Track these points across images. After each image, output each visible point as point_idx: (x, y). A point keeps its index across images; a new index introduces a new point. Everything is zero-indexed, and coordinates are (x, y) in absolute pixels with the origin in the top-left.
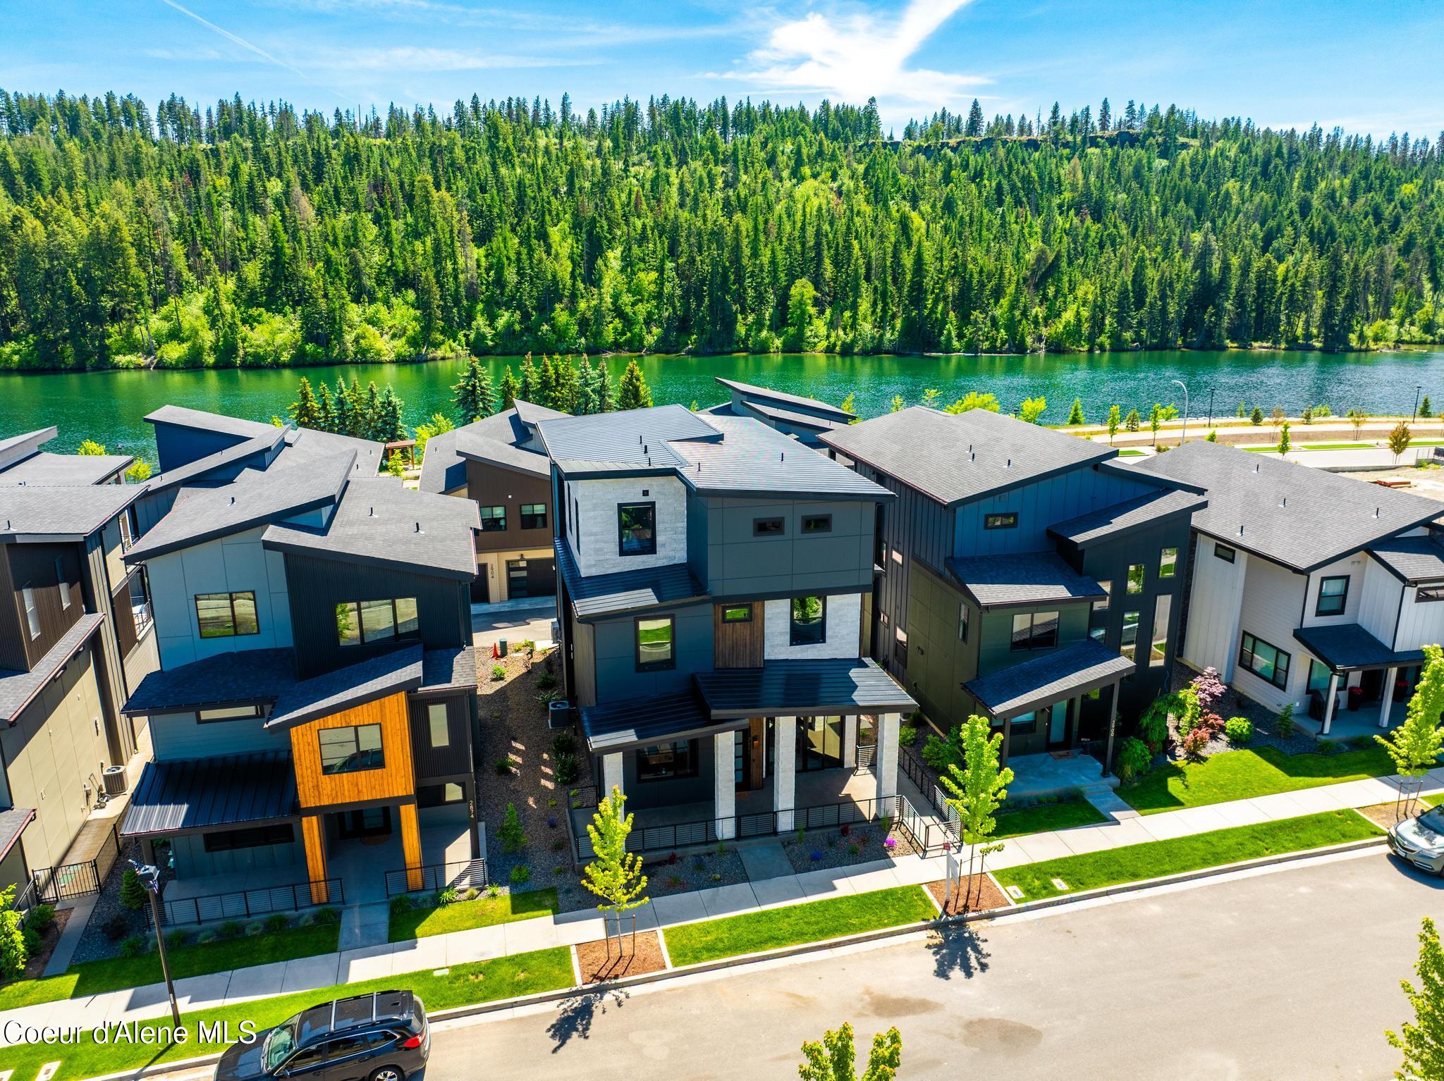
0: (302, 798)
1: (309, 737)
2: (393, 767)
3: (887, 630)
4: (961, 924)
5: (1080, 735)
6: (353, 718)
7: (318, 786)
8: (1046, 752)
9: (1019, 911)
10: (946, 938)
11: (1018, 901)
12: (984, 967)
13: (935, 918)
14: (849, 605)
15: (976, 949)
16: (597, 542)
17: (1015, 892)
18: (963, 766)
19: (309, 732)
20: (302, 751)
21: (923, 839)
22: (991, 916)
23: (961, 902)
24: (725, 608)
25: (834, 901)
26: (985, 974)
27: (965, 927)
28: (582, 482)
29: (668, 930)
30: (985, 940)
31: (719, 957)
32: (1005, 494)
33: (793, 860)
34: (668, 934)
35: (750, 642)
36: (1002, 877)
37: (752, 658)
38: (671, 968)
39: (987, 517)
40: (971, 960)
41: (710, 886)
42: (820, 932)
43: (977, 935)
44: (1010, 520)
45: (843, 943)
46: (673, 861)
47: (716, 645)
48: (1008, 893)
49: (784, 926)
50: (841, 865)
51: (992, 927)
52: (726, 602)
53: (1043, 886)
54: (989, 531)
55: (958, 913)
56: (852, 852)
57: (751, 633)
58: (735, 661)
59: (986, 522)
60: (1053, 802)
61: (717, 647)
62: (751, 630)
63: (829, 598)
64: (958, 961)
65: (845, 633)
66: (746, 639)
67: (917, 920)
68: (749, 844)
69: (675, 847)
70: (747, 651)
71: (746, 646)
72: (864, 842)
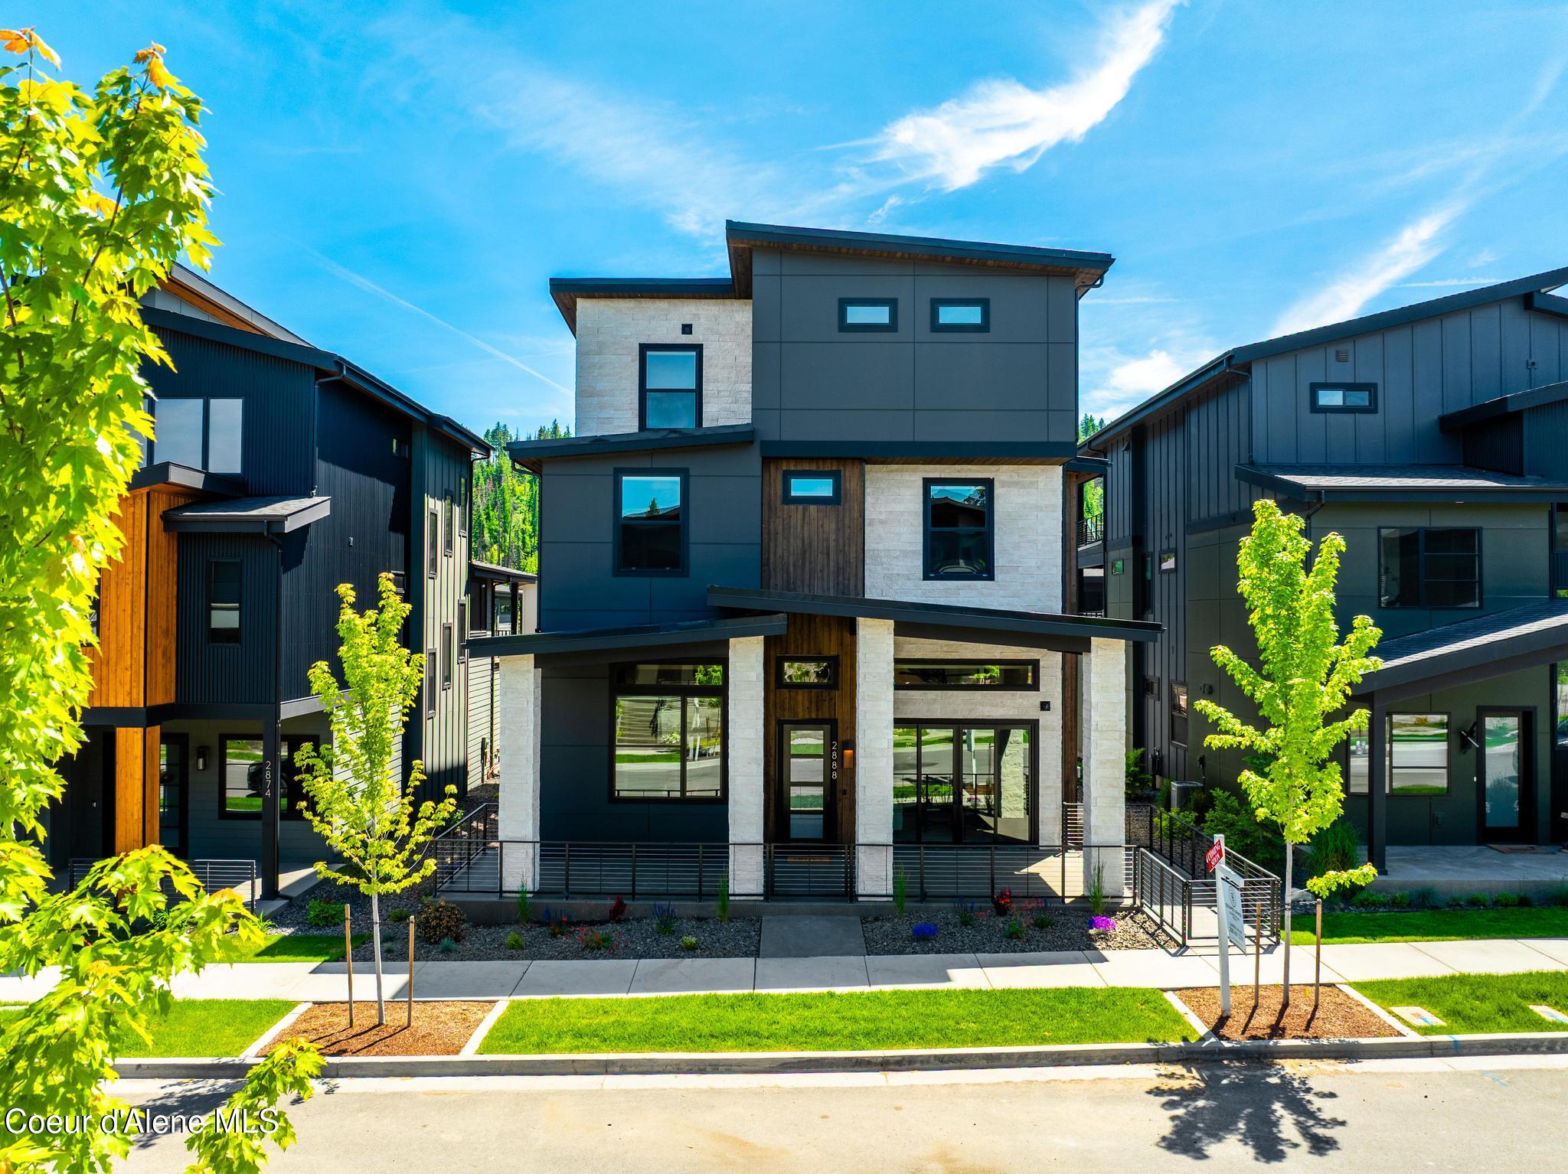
2: (113, 647)
3: (1158, 704)
4: (1259, 1057)
5: (1557, 809)
8: (1479, 844)
9: (1432, 1051)
10: (1212, 1083)
11: (1424, 1030)
12: (1319, 1143)
13: (1185, 1039)
15: (1299, 1107)
16: (602, 407)
17: (1418, 1016)
21: (1178, 926)
22: (1348, 1054)
23: (1263, 1020)
24: (788, 476)
25: (932, 994)
26: (1325, 1158)
27: (1271, 1065)
28: (583, 305)
29: (520, 1004)
30: (1332, 1095)
31: (594, 1049)
32: (1347, 347)
33: (873, 939)
34: (514, 1007)
35: (837, 546)
36: (1381, 990)
37: (841, 578)
38: (469, 1053)
39: (1315, 388)
40: (1281, 1128)
41: (669, 956)
42: (867, 1034)
43: (1304, 1083)
44: (1361, 399)
45: (922, 1062)
46: (617, 915)
47: (772, 545)
48: (1396, 1016)
49: (786, 1020)
50: (977, 951)
51: (1352, 1073)
52: (788, 459)
53: (1505, 1012)
54: (1322, 416)
55: (1254, 1038)
56: (1012, 936)
57: (838, 529)
58: (807, 582)
59: (1314, 398)
60: (1506, 905)
61: (772, 550)
62: (837, 522)
63: (998, 491)
64: (1241, 1125)
65: (1033, 563)
66: (828, 539)
67: (1134, 1040)
68: (790, 912)
69: (633, 895)
70: (832, 564)
71: (828, 554)
72: (1041, 925)
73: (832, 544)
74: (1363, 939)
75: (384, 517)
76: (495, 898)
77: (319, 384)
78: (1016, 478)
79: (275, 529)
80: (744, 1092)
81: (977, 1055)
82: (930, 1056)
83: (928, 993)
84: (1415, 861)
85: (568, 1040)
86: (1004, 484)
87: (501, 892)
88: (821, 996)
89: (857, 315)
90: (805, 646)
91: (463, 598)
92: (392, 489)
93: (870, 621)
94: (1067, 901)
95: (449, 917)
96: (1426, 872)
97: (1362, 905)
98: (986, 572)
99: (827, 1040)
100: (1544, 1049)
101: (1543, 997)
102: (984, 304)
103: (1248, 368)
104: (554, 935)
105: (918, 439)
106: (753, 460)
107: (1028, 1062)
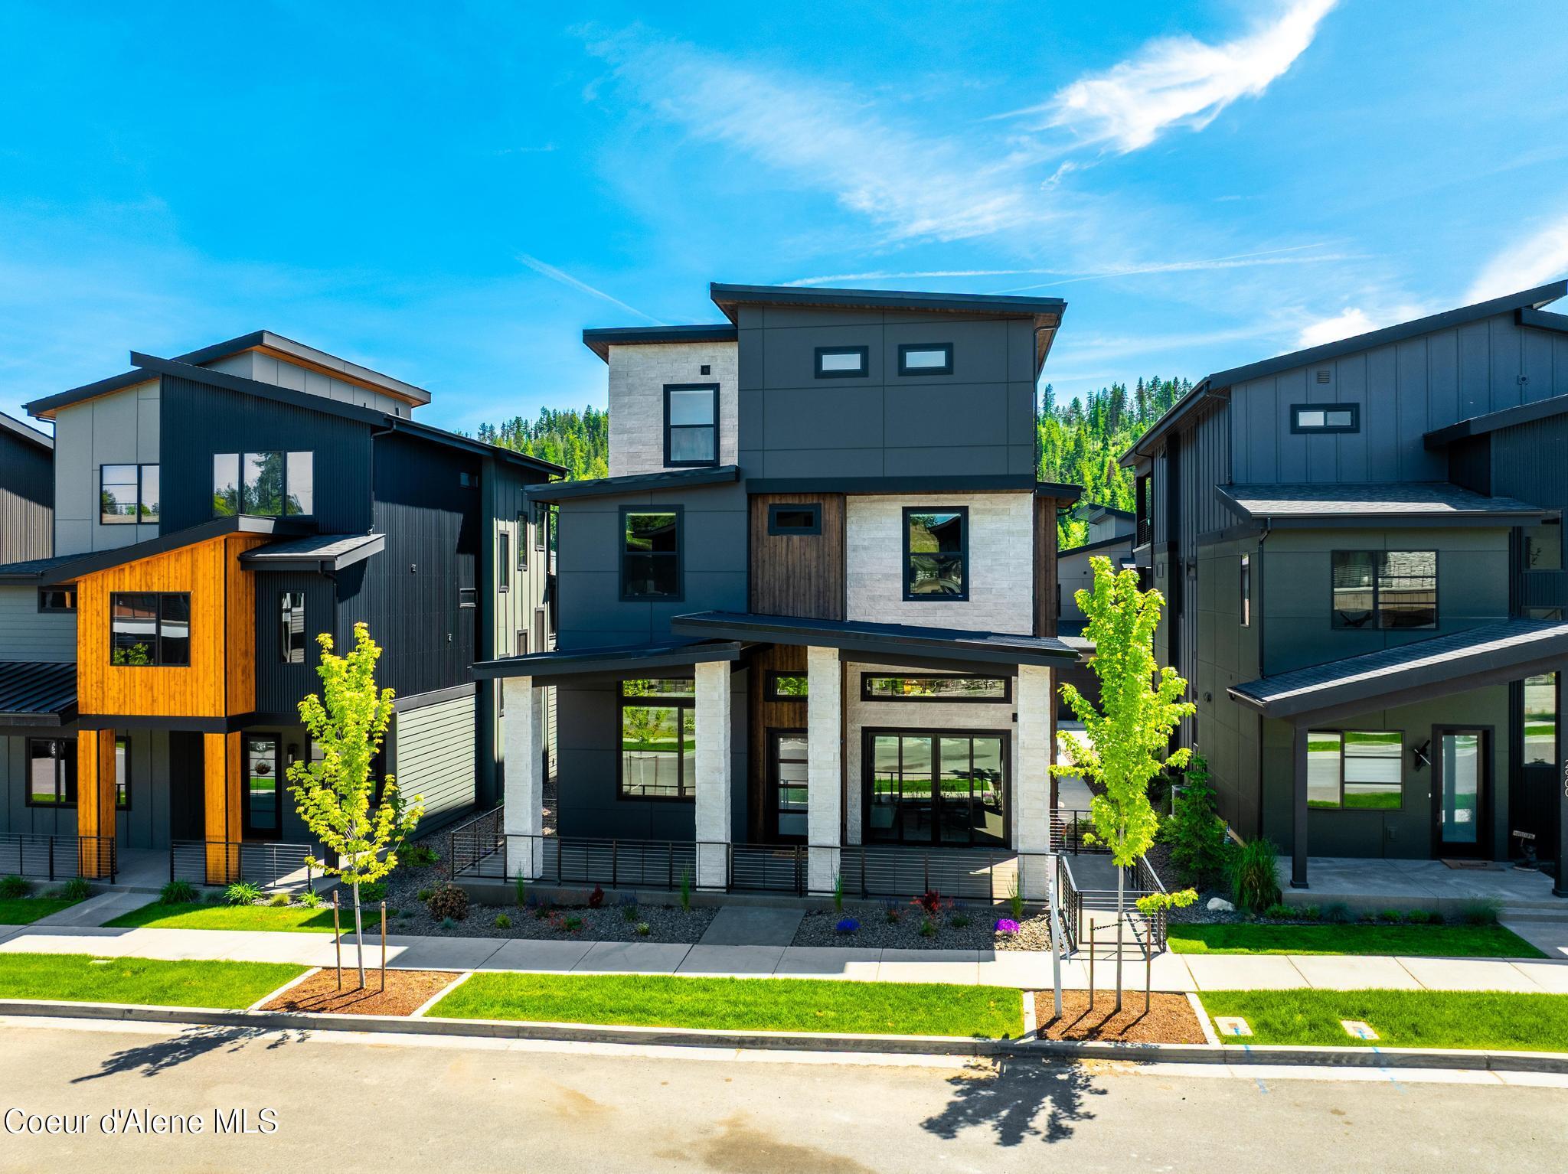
0: (81, 698)
1: (100, 601)
2: (201, 667)
4: (1064, 1056)
5: (1513, 825)
6: (155, 580)
7: (103, 683)
8: (1433, 858)
9: (1225, 1058)
11: (1227, 1040)
12: (1057, 1132)
13: (1007, 1036)
14: (1010, 533)
15: (1067, 1102)
16: (631, 443)
17: (1234, 1026)
19: (100, 595)
20: (88, 624)
22: (1145, 1057)
23: (1089, 1022)
26: (1053, 1145)
27: (1070, 1064)
28: (613, 351)
29: (481, 975)
30: (1104, 1092)
31: (515, 1017)
32: (1330, 368)
33: (804, 933)
34: (475, 979)
35: (818, 572)
36: (1219, 1002)
37: (821, 602)
38: (417, 1016)
39: (1295, 409)
40: (1036, 1118)
41: (623, 940)
42: (738, 1016)
43: (1088, 1080)
44: (1344, 419)
45: (772, 1043)
46: (596, 902)
47: (760, 572)
48: (1215, 1026)
49: (682, 999)
50: (887, 946)
51: (1136, 1073)
52: (774, 494)
53: (1313, 1026)
54: (1301, 438)
55: (1069, 1038)
56: (924, 934)
57: (818, 557)
58: (791, 604)
59: (1294, 419)
60: (1416, 922)
61: (760, 576)
62: (818, 551)
63: (973, 518)
64: (1004, 1113)
65: (1005, 585)
66: (809, 567)
67: (962, 1034)
68: (746, 903)
69: (614, 884)
70: (813, 588)
71: (810, 579)
72: (957, 924)
73: (813, 570)
74: (1247, 950)
75: (452, 540)
76: (500, 883)
77: (375, 437)
78: (989, 506)
79: (327, 568)
80: (613, 1060)
81: (819, 1040)
82: (779, 1038)
83: (811, 983)
84: (1350, 875)
85: (498, 1009)
86: (977, 512)
87: (505, 878)
88: (723, 981)
89: (831, 362)
90: (790, 662)
91: (541, 606)
92: (459, 517)
93: (817, 648)
94: (996, 902)
95: (454, 898)
96: (1351, 886)
97: (1273, 916)
98: (963, 594)
99: (702, 1020)
100: (1331, 1062)
101: (1363, 1014)
102: (948, 348)
103: (1227, 392)
104: (538, 917)
105: (888, 474)
106: (738, 498)
107: (863, 1048)
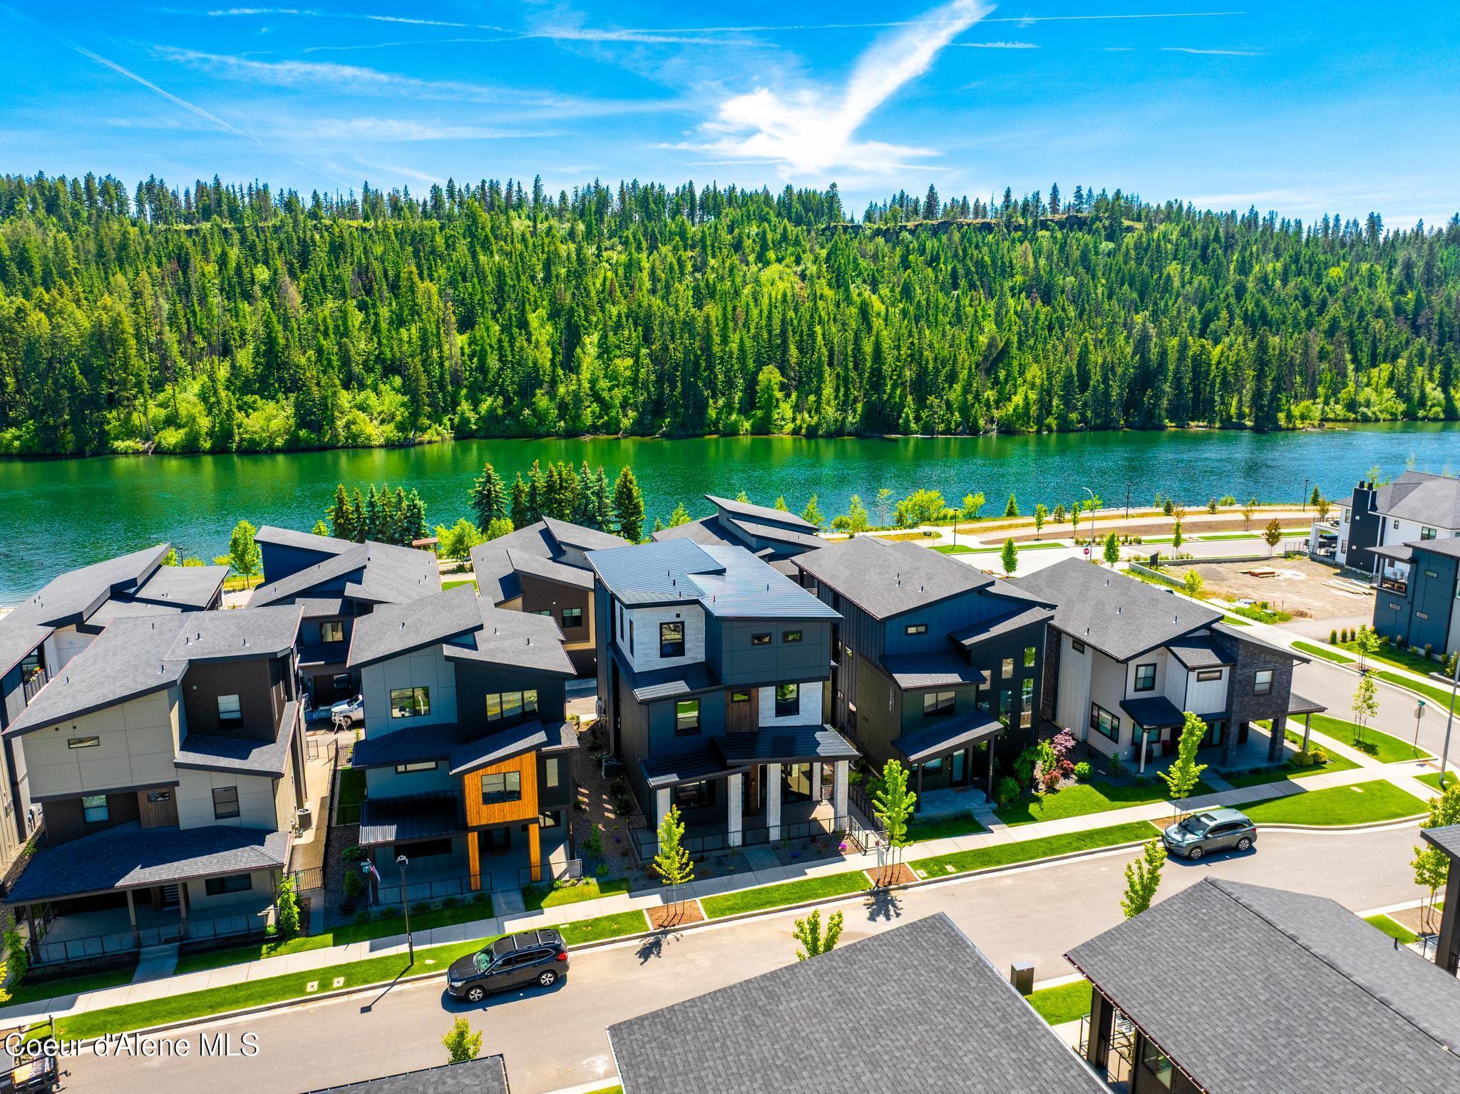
0: (469, 820)
1: (476, 780)
2: (526, 800)
4: (886, 892)
5: (973, 775)
6: (503, 768)
7: (479, 812)
8: (949, 789)
9: (923, 884)
10: (876, 900)
11: (923, 879)
12: (898, 915)
13: (870, 889)
14: (814, 689)
15: (894, 906)
17: (922, 873)
18: (886, 792)
19: (476, 778)
20: (471, 789)
21: (864, 843)
22: (905, 888)
23: (887, 880)
24: (732, 694)
25: (807, 881)
27: (889, 894)
28: (637, 610)
29: (707, 899)
30: (901, 901)
32: (919, 612)
35: (749, 714)
36: (914, 864)
37: (751, 721)
38: (706, 919)
39: (907, 627)
40: (890, 911)
41: (728, 874)
44: (922, 629)
46: (702, 859)
47: (729, 718)
48: (917, 873)
49: (776, 897)
50: (814, 861)
51: (906, 893)
52: (734, 689)
53: (940, 869)
54: (909, 637)
56: (820, 853)
57: (750, 710)
58: (739, 728)
59: (906, 631)
61: (728, 721)
62: (750, 706)
63: (801, 693)
64: (882, 911)
65: (812, 707)
66: (747, 712)
67: (858, 890)
68: (750, 851)
70: (747, 717)
71: (745, 715)
72: (825, 847)
78: (806, 687)
85: (726, 910)
86: (803, 690)
94: (830, 832)
98: (797, 713)
100: (947, 880)
102: (800, 632)
105: (773, 677)
